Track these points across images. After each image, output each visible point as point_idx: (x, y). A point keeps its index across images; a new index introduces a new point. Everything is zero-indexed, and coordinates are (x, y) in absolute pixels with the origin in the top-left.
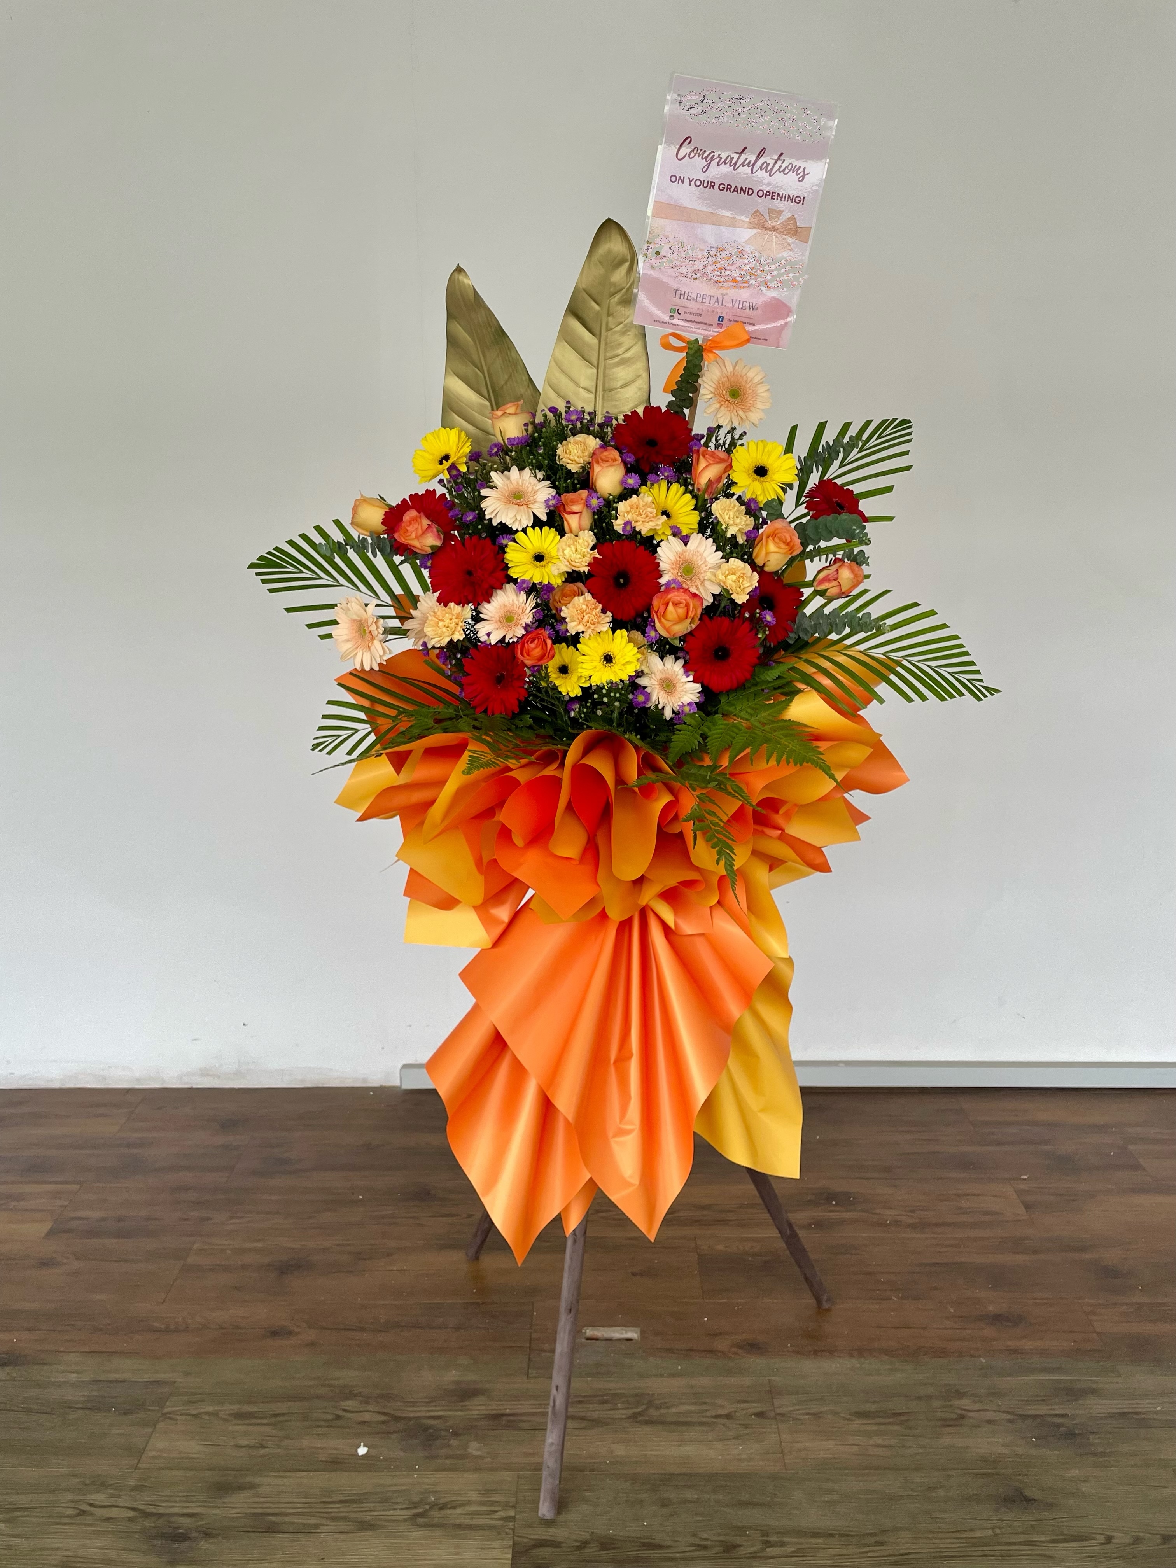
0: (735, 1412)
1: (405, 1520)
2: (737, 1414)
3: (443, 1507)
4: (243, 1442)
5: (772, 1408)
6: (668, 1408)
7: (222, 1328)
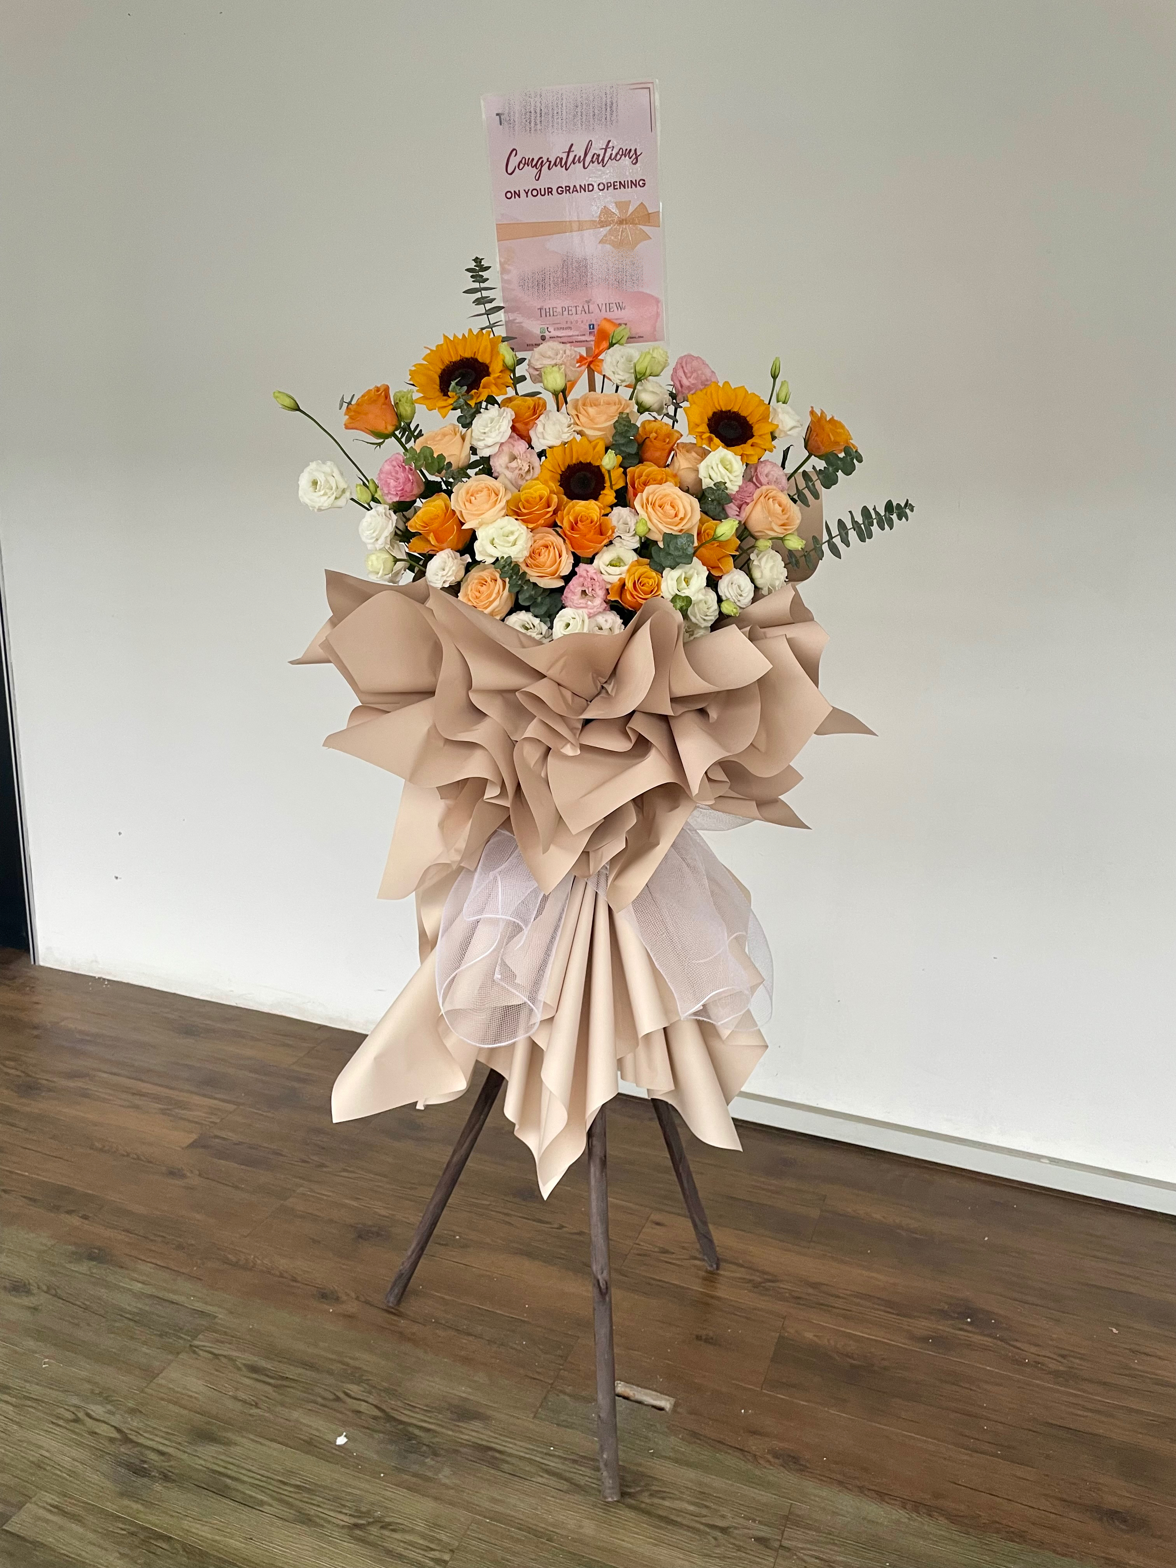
0: (736, 1528)
1: (343, 1527)
2: (738, 1532)
3: (385, 1526)
4: (242, 1395)
5: (779, 1538)
7: (281, 1276)
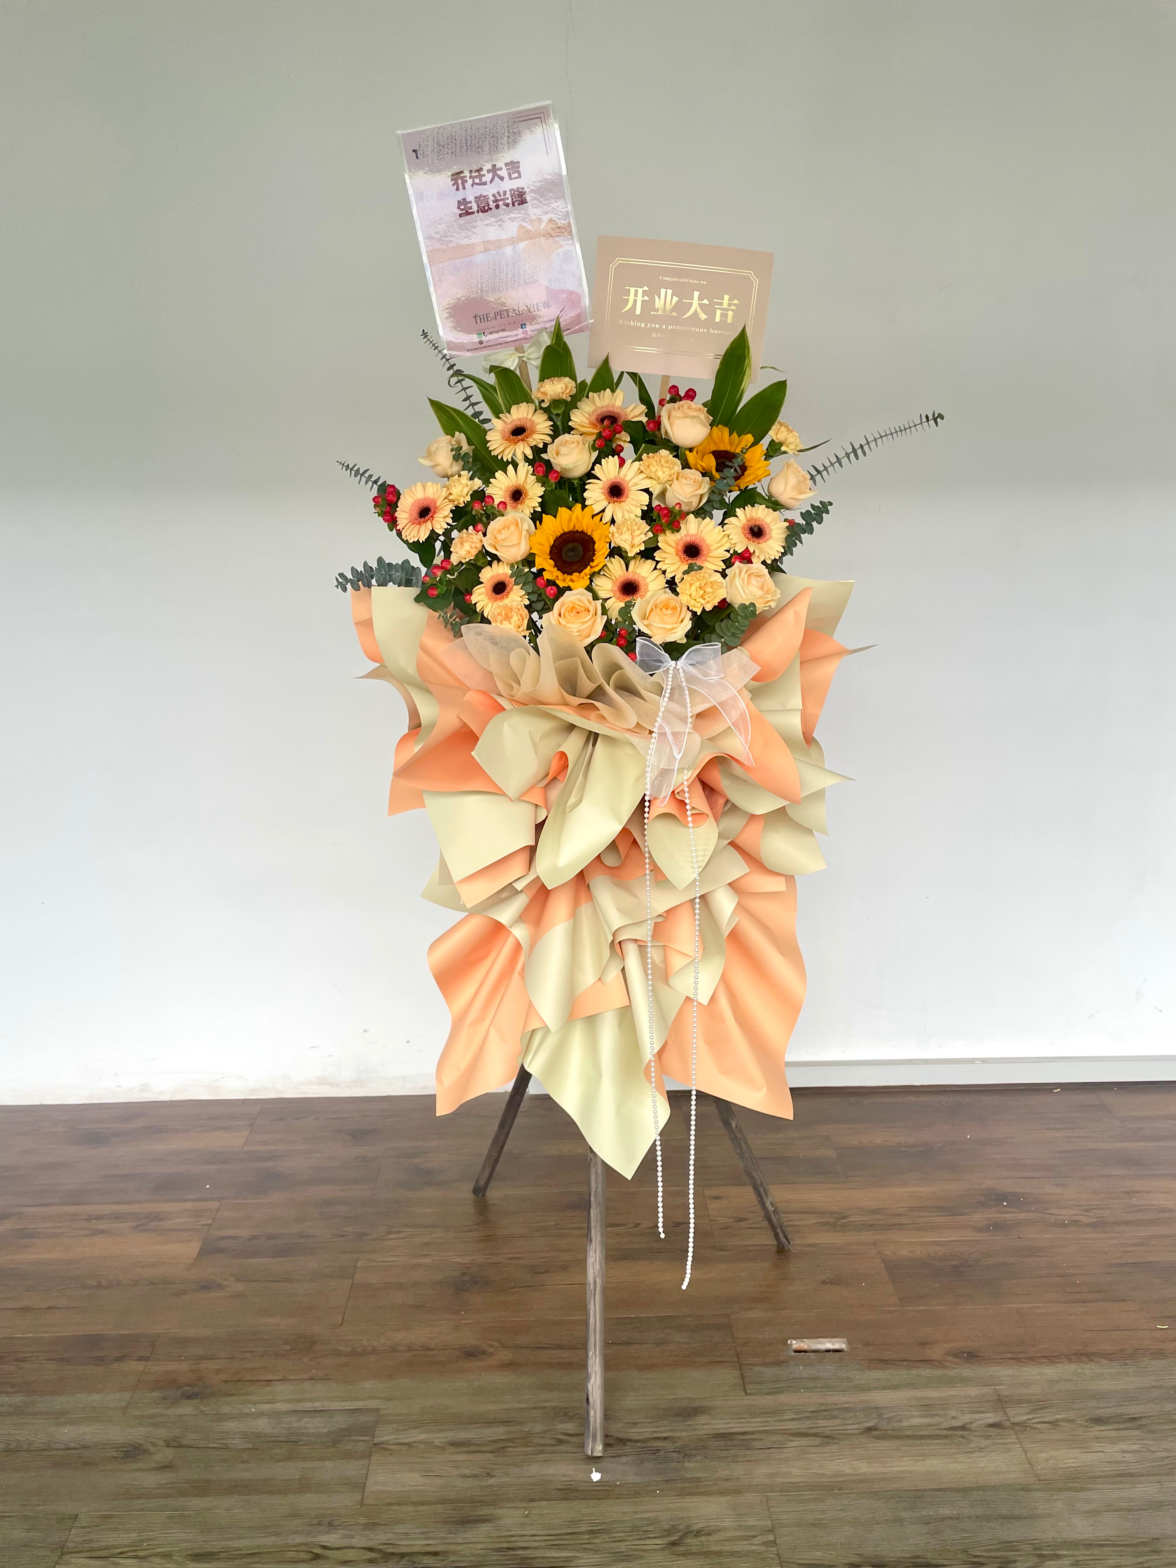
0: (971, 1423)
2: (974, 1425)
3: (697, 1534)
4: (467, 1472)
5: (1006, 1418)
6: (900, 1421)
7: (410, 1350)
